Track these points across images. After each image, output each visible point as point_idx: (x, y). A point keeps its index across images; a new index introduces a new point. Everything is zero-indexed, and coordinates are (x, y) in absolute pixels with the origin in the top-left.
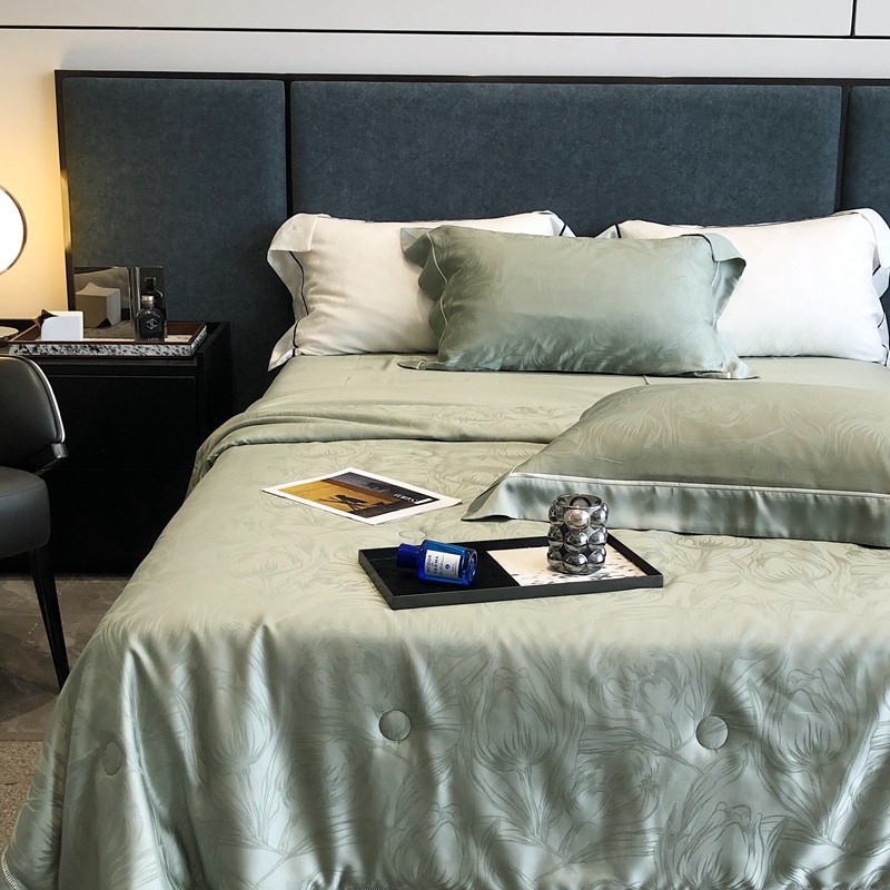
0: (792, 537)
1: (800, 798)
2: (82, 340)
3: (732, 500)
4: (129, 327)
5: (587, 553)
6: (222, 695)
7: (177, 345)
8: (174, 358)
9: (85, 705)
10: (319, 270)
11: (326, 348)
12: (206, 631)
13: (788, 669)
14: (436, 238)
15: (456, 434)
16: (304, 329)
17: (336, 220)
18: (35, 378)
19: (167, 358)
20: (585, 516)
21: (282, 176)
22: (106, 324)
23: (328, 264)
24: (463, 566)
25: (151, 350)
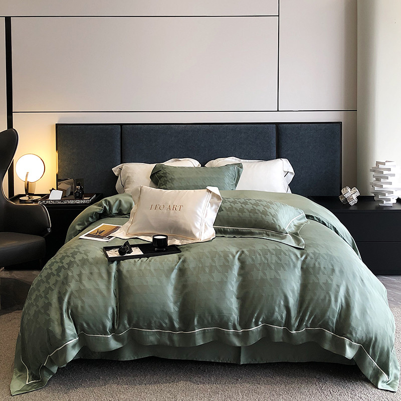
2: (60, 199)
7: (86, 200)
8: (85, 204)
25: (78, 202)
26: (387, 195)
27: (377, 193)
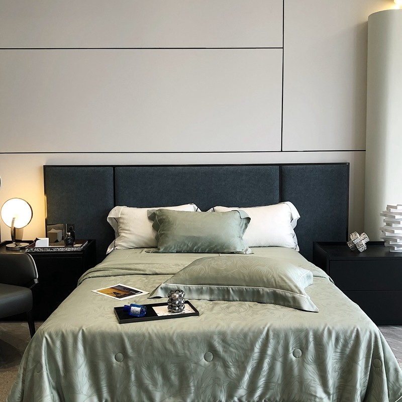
0: (240, 301)
1: (234, 375)
2: (48, 246)
3: (223, 290)
4: (63, 242)
5: (178, 307)
6: (70, 349)
7: (77, 247)
8: (76, 251)
9: (32, 353)
10: (123, 223)
11: (124, 247)
12: (66, 331)
13: (229, 338)
14: (157, 213)
15: (154, 273)
16: (118, 241)
17: (129, 208)
18: (30, 259)
19: (74, 251)
20: (177, 296)
21: (112, 195)
22: (57, 241)
23: (125, 221)
24: (142, 311)
25: (69, 249)
26: (398, 241)
27: (387, 239)
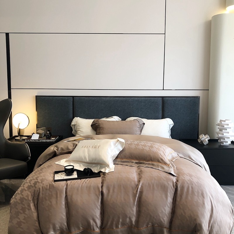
2: (38, 139)
4: (45, 137)
7: (53, 139)
8: (52, 142)
26: (226, 139)
27: (220, 138)
